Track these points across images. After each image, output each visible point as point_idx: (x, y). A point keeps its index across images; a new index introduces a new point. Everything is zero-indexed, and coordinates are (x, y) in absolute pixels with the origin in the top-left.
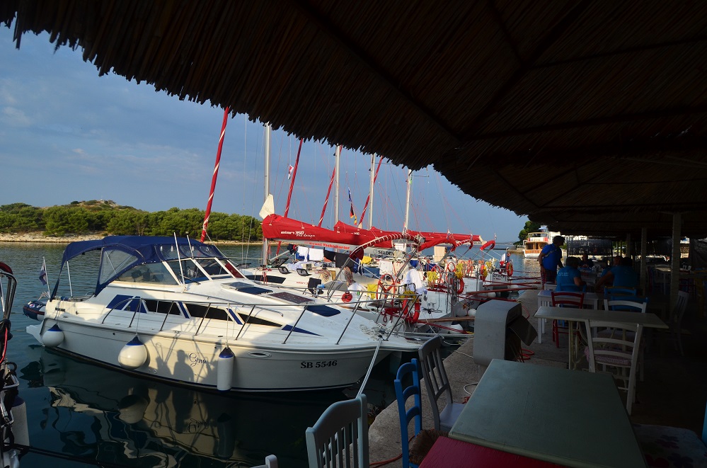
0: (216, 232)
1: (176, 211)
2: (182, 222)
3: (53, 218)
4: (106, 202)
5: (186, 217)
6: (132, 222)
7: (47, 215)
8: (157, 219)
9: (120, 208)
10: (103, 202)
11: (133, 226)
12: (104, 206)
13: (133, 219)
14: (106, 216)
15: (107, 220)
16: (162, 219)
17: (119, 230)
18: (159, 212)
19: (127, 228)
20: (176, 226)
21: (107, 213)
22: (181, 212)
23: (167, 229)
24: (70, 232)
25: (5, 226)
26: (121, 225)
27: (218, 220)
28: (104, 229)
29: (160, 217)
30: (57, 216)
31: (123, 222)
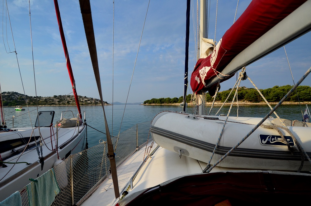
0: (302, 97)
1: (277, 87)
2: (281, 93)
3: (224, 95)
4: (242, 87)
5: (283, 90)
6: (255, 94)
7: (222, 95)
8: (267, 92)
9: (248, 89)
10: (241, 88)
11: (256, 96)
12: (242, 89)
13: (256, 93)
14: (244, 93)
15: (244, 95)
16: (270, 92)
17: (249, 98)
18: (268, 89)
19: (253, 97)
20: (278, 95)
21: (244, 92)
22: (280, 87)
23: (273, 97)
24: (230, 101)
25: (209, 99)
26: (250, 96)
27: (304, 90)
28: (243, 99)
29: (269, 91)
30: (225, 95)
31: (251, 95)
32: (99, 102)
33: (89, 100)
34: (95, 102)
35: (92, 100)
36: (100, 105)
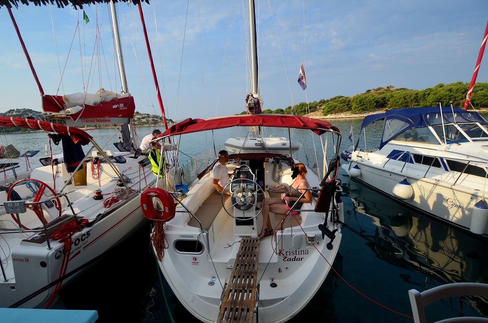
0: (479, 101)
1: (441, 86)
2: (446, 95)
3: (356, 102)
4: (388, 87)
5: (450, 90)
6: (405, 99)
7: (353, 101)
8: (424, 95)
9: (397, 90)
10: (386, 88)
11: (405, 102)
12: (386, 90)
13: (406, 97)
14: (387, 97)
15: (388, 100)
16: (429, 94)
17: (395, 106)
18: (427, 89)
19: (402, 104)
20: (441, 99)
21: (388, 95)
22: (446, 86)
23: (433, 102)
24: (365, 110)
25: (332, 110)
26: (397, 102)
27: (482, 90)
28: (385, 107)
29: (427, 93)
30: (358, 101)
31: (398, 100)
32: (159, 121)
33: (143, 118)
34: (154, 120)
35: (149, 117)
36: (162, 124)
